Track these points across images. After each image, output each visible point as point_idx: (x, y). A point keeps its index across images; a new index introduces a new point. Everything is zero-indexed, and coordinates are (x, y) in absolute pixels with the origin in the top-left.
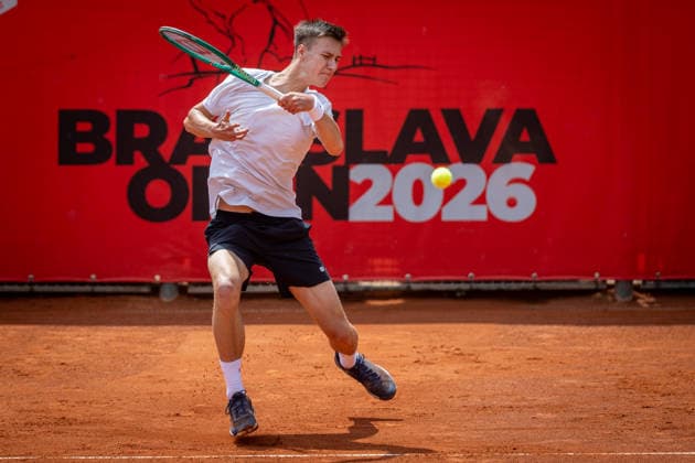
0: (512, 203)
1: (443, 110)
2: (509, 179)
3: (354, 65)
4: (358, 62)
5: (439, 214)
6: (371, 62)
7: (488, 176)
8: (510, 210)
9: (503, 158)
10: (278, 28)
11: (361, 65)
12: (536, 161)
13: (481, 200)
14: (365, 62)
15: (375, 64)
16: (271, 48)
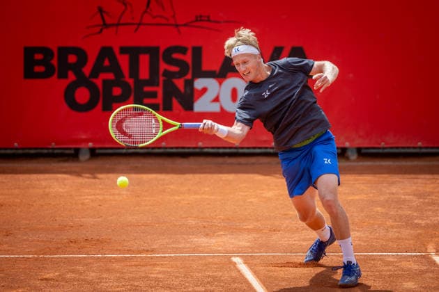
3: (197, 20)
6: (206, 19)
11: (201, 20)
14: (203, 18)
15: (209, 20)
16: (148, 10)
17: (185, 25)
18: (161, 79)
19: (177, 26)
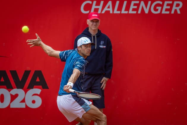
0: (34, 102)
1: (10, 71)
2: (32, 94)
5: (9, 105)
7: (26, 93)
8: (33, 104)
9: (31, 87)
12: (42, 88)
13: (23, 101)
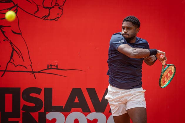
1: (86, 88)
3: (48, 69)
4: (50, 67)
6: (56, 67)
10: (14, 52)
11: (51, 69)
14: (53, 67)
15: (57, 69)
16: (12, 61)
17: (39, 72)
18: (21, 112)
19: (33, 72)
